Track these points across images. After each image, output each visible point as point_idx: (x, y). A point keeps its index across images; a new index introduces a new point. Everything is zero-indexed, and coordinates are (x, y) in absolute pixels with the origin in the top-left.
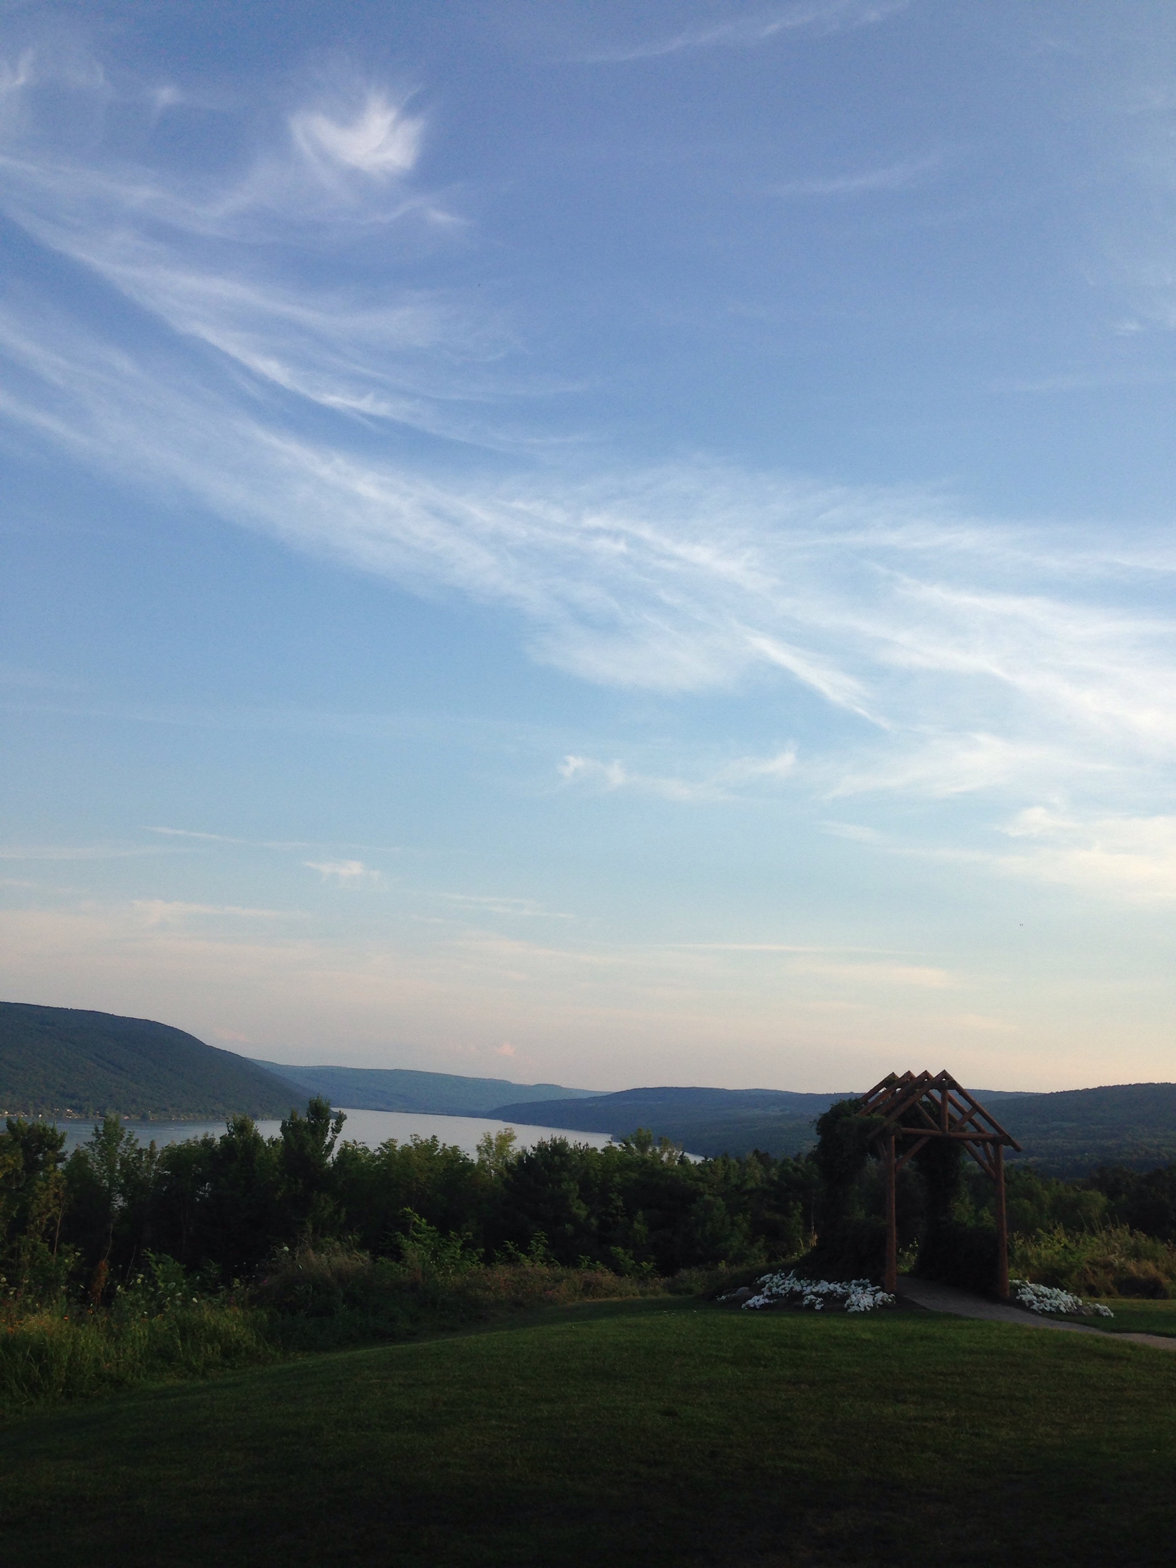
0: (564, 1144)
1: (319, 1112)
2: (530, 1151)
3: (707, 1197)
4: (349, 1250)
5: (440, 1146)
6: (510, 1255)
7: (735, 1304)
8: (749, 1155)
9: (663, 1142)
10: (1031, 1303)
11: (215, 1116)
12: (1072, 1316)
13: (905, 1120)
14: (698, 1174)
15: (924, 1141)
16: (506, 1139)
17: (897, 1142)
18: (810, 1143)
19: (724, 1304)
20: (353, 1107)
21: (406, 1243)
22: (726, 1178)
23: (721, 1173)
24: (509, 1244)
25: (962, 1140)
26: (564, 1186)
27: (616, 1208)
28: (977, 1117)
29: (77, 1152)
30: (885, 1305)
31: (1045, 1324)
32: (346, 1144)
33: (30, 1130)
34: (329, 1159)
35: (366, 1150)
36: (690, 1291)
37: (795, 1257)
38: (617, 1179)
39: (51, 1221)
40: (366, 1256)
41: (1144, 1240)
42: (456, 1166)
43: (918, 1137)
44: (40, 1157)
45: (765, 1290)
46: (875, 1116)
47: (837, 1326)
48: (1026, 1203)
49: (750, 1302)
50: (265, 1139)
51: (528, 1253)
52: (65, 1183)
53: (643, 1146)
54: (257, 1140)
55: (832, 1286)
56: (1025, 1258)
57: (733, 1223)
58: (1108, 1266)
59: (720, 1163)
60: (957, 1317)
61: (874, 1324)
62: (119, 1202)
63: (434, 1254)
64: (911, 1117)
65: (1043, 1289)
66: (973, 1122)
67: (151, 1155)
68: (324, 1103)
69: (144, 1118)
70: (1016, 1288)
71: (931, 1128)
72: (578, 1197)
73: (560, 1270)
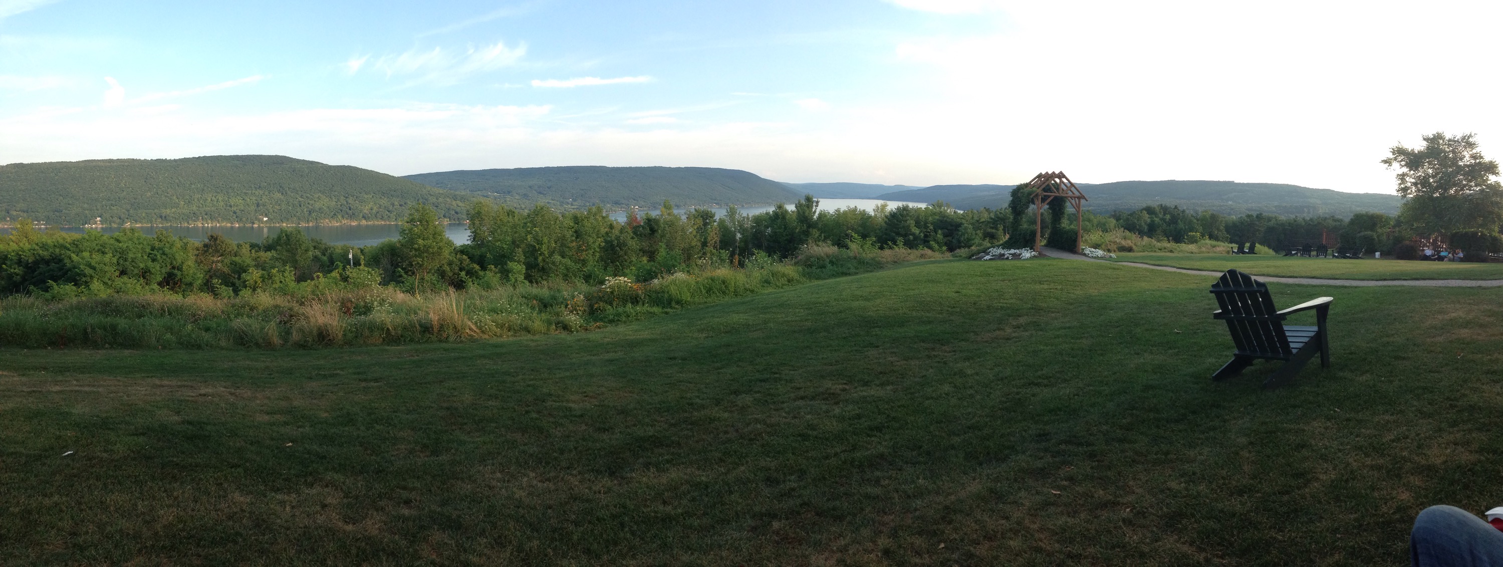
0: (908, 206)
1: (809, 200)
2: (894, 210)
3: (965, 225)
4: (829, 247)
5: (858, 210)
6: (890, 246)
7: (980, 259)
8: (982, 209)
9: (948, 206)
10: (1088, 254)
11: (770, 205)
12: (1102, 258)
13: (1044, 190)
14: (961, 217)
15: (1052, 198)
16: (884, 206)
17: (1042, 198)
18: (1005, 203)
19: (974, 259)
20: (822, 198)
21: (850, 244)
22: (973, 218)
23: (971, 216)
24: (889, 242)
25: (1066, 197)
26: (908, 222)
27: (930, 229)
28: (1073, 189)
29: (720, 219)
30: (1035, 256)
31: (1093, 260)
32: (821, 211)
33: (703, 212)
34: (815, 217)
35: (829, 213)
36: (961, 256)
37: (1001, 242)
38: (930, 219)
39: (716, 242)
40: (836, 248)
41: (1127, 233)
42: (865, 217)
43: (1049, 197)
44: (708, 221)
45: (991, 254)
46: (1034, 189)
47: (1017, 263)
48: (1087, 223)
49: (985, 258)
50: (789, 211)
51: (897, 245)
52: (718, 229)
53: (940, 207)
54: (786, 211)
55: (1015, 251)
56: (1086, 240)
57: (976, 234)
58: (1115, 242)
59: (970, 212)
60: (1061, 259)
61: (1031, 262)
62: (739, 236)
63: (862, 247)
64: (1047, 189)
65: (1093, 250)
66: (1071, 191)
67: (748, 218)
68: (811, 197)
69: (743, 206)
70: (1083, 249)
71: (1055, 193)
72: (915, 226)
73: (909, 251)
